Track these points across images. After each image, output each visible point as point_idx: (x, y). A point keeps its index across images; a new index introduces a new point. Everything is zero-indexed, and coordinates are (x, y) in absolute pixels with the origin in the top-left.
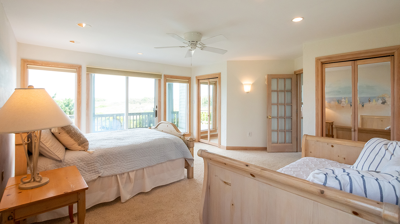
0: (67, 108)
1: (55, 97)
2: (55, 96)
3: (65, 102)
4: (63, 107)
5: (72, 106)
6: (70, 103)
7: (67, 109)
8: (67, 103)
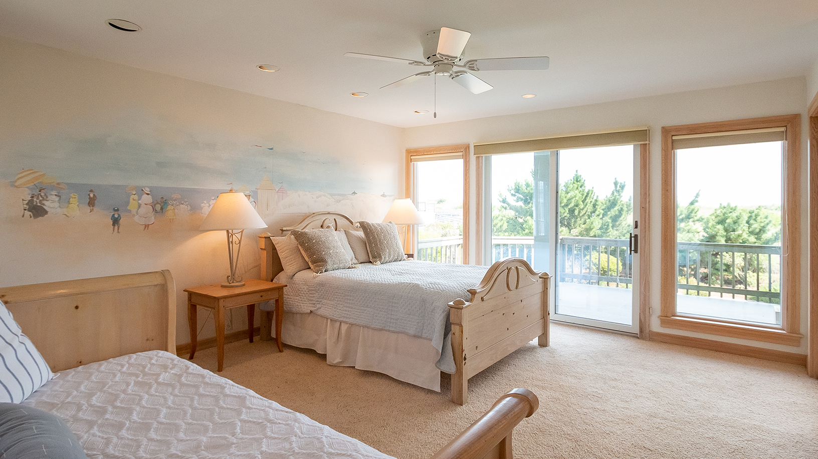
0: (720, 227)
1: (697, 201)
2: (697, 199)
3: (718, 212)
4: (710, 225)
5: (732, 223)
6: (729, 215)
7: (719, 230)
8: (721, 214)
